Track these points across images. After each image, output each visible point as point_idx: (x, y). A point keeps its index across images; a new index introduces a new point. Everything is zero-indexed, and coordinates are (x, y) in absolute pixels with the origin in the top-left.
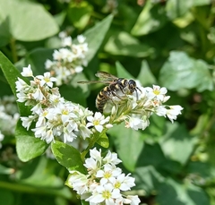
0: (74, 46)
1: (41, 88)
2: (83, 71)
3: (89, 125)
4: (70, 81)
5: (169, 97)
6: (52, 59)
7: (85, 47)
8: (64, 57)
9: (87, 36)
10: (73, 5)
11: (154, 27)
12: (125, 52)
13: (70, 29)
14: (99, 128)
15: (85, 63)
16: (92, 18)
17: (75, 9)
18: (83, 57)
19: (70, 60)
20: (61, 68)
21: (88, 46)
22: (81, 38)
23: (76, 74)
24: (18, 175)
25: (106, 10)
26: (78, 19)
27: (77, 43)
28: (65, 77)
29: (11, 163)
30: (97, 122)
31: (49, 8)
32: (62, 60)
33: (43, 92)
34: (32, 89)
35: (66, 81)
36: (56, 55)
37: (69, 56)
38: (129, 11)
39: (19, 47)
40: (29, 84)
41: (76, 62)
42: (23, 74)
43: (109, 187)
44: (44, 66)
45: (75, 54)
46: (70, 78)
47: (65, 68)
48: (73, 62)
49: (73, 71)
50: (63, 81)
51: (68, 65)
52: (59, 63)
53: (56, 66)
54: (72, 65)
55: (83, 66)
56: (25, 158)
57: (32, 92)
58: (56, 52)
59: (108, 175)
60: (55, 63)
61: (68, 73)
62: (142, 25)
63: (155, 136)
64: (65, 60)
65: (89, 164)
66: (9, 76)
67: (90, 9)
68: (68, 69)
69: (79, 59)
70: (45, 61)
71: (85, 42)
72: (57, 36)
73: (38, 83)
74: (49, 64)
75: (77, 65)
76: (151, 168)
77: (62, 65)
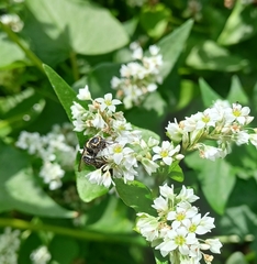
0: (146, 60)
1: (102, 114)
2: (158, 90)
3: (155, 157)
4: (142, 103)
5: (252, 118)
6: (119, 76)
7: (159, 60)
8: (134, 73)
9: (161, 47)
10: (146, 10)
11: (245, 34)
12: (212, 66)
13: (144, 39)
14: (168, 161)
15: (160, 80)
16: (169, 24)
17: (149, 14)
18: (157, 72)
19: (141, 76)
20: (130, 87)
21: (163, 59)
22: (154, 49)
23: (149, 94)
24: (83, 220)
25: (187, 13)
26: (153, 26)
27: (150, 55)
28: (135, 98)
29: (74, 205)
30: (166, 154)
31: (116, 13)
32: (132, 77)
33: (105, 118)
34: (91, 114)
35: (137, 103)
36: (124, 71)
37: (139, 71)
38: (216, 14)
39: (82, 62)
40: (87, 108)
41: (149, 78)
42: (80, 97)
43: (183, 231)
44: (110, 85)
45: (147, 68)
46: (142, 98)
47: (135, 87)
48: (145, 79)
49: (145, 90)
50: (133, 103)
51: (139, 83)
52: (127, 81)
53: (124, 84)
54: (144, 82)
55: (157, 84)
56: (88, 197)
57: (91, 118)
58: (124, 67)
59: (181, 217)
60: (123, 80)
61: (139, 93)
62: (231, 32)
63: (249, 169)
64: (135, 78)
65: (159, 204)
66: (64, 100)
67: (168, 13)
68: (139, 87)
69: (152, 76)
70: (111, 78)
71: (159, 53)
72: (127, 47)
73: (97, 107)
74: (115, 82)
75: (150, 82)
76: (245, 208)
77: (132, 83)
